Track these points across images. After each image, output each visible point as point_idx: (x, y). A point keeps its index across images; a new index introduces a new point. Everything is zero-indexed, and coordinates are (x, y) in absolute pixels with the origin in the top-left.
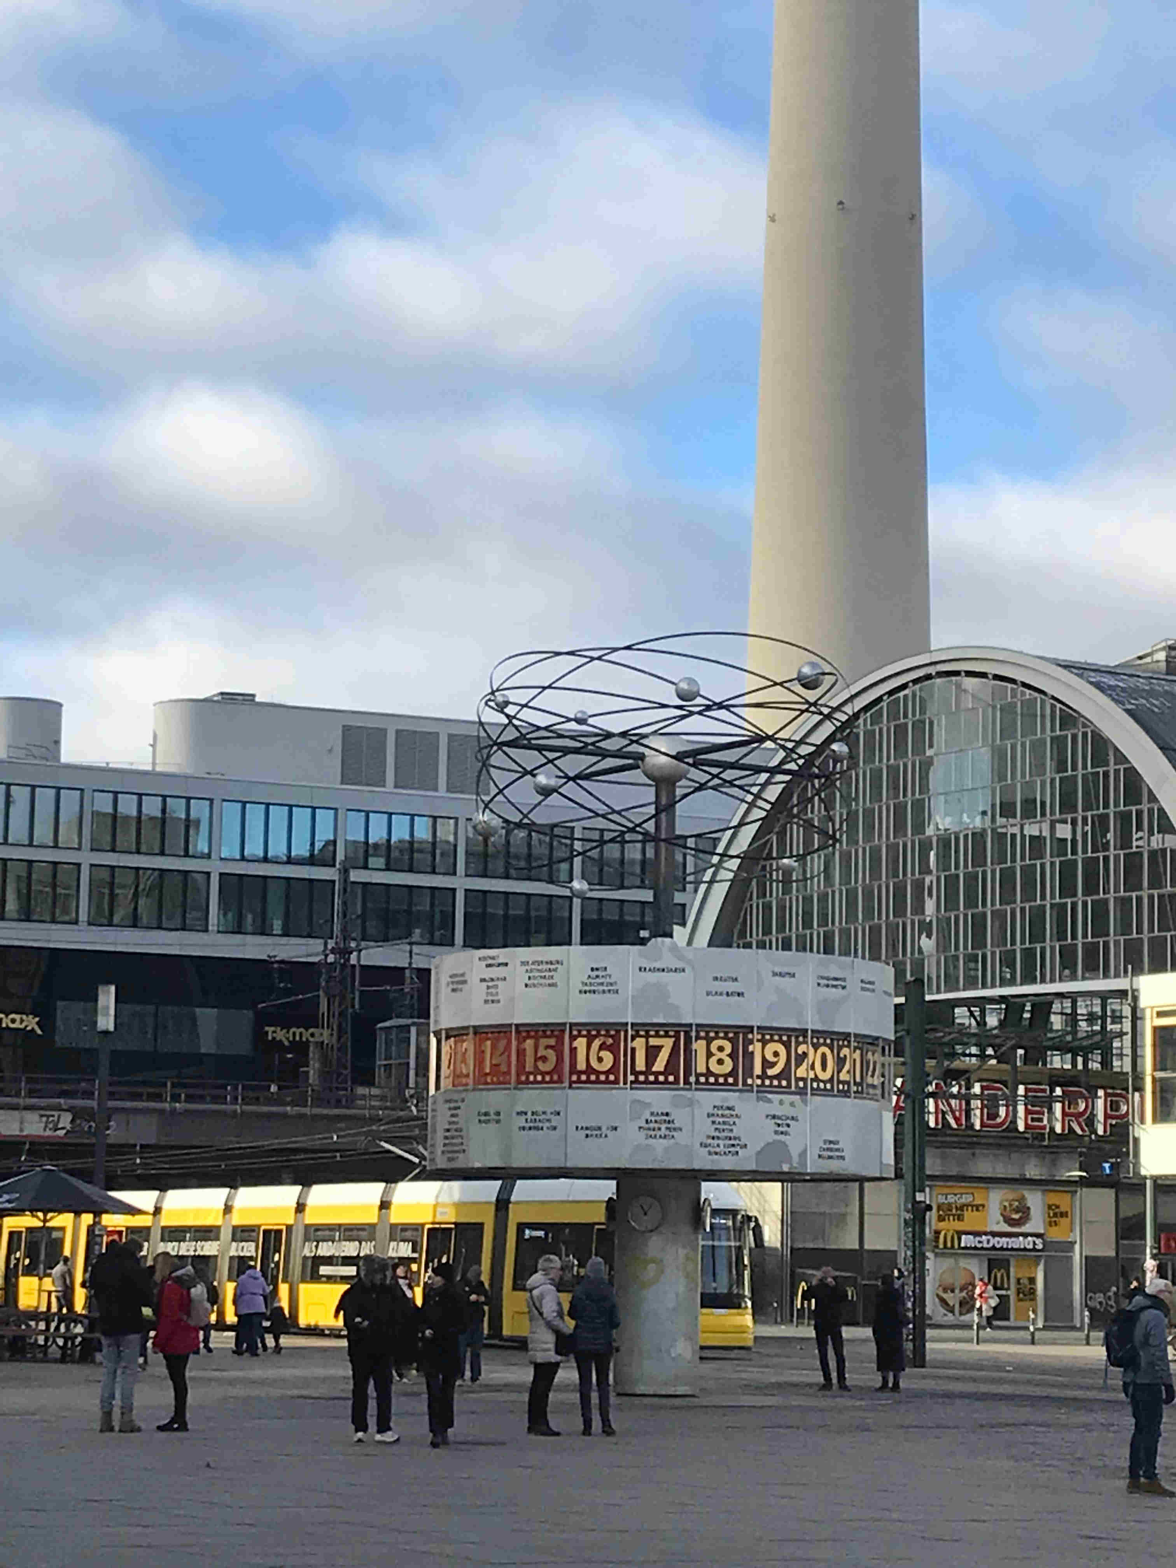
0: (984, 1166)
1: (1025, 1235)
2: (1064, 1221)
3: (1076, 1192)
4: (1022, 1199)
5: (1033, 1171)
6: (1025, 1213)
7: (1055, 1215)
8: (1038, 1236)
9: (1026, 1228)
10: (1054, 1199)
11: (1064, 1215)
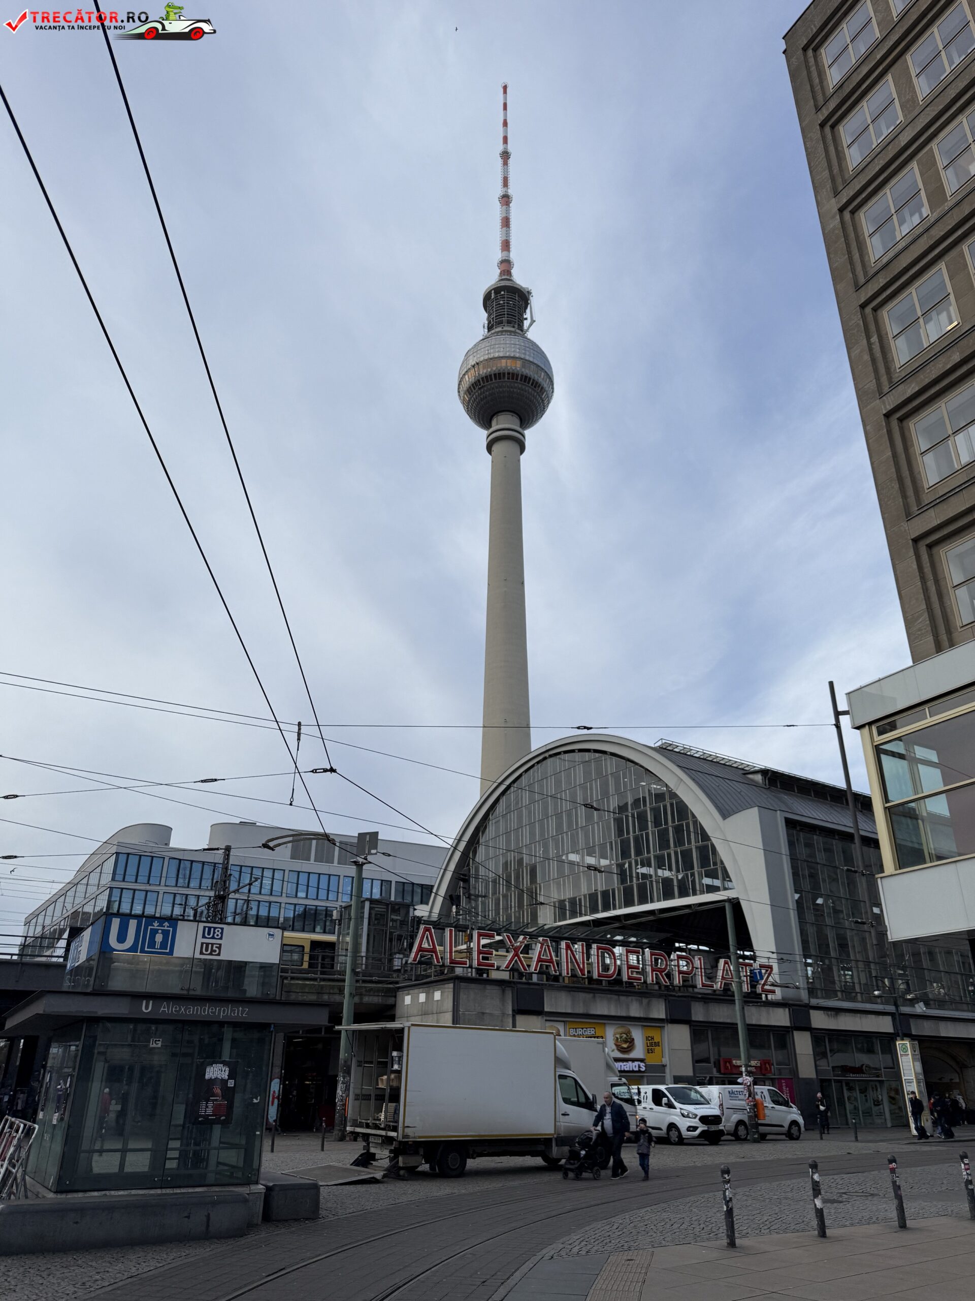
0: (602, 1007)
1: (633, 1060)
2: (657, 1049)
3: (664, 1026)
4: (628, 1033)
5: (635, 1010)
6: (631, 1041)
7: (652, 1045)
8: (642, 1060)
9: (632, 1055)
10: (651, 1033)
11: (657, 1044)
